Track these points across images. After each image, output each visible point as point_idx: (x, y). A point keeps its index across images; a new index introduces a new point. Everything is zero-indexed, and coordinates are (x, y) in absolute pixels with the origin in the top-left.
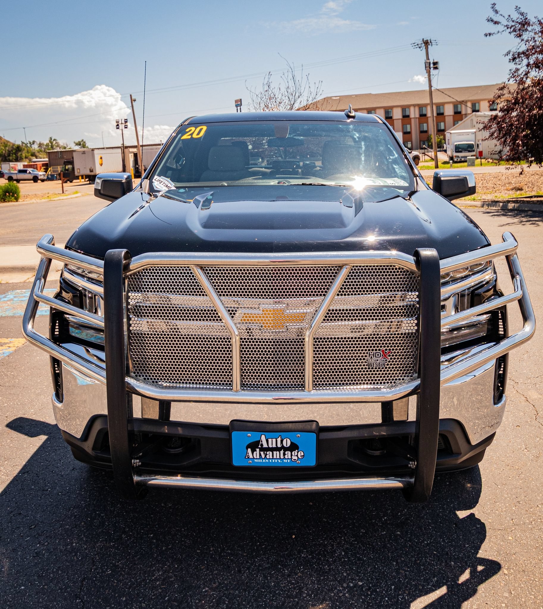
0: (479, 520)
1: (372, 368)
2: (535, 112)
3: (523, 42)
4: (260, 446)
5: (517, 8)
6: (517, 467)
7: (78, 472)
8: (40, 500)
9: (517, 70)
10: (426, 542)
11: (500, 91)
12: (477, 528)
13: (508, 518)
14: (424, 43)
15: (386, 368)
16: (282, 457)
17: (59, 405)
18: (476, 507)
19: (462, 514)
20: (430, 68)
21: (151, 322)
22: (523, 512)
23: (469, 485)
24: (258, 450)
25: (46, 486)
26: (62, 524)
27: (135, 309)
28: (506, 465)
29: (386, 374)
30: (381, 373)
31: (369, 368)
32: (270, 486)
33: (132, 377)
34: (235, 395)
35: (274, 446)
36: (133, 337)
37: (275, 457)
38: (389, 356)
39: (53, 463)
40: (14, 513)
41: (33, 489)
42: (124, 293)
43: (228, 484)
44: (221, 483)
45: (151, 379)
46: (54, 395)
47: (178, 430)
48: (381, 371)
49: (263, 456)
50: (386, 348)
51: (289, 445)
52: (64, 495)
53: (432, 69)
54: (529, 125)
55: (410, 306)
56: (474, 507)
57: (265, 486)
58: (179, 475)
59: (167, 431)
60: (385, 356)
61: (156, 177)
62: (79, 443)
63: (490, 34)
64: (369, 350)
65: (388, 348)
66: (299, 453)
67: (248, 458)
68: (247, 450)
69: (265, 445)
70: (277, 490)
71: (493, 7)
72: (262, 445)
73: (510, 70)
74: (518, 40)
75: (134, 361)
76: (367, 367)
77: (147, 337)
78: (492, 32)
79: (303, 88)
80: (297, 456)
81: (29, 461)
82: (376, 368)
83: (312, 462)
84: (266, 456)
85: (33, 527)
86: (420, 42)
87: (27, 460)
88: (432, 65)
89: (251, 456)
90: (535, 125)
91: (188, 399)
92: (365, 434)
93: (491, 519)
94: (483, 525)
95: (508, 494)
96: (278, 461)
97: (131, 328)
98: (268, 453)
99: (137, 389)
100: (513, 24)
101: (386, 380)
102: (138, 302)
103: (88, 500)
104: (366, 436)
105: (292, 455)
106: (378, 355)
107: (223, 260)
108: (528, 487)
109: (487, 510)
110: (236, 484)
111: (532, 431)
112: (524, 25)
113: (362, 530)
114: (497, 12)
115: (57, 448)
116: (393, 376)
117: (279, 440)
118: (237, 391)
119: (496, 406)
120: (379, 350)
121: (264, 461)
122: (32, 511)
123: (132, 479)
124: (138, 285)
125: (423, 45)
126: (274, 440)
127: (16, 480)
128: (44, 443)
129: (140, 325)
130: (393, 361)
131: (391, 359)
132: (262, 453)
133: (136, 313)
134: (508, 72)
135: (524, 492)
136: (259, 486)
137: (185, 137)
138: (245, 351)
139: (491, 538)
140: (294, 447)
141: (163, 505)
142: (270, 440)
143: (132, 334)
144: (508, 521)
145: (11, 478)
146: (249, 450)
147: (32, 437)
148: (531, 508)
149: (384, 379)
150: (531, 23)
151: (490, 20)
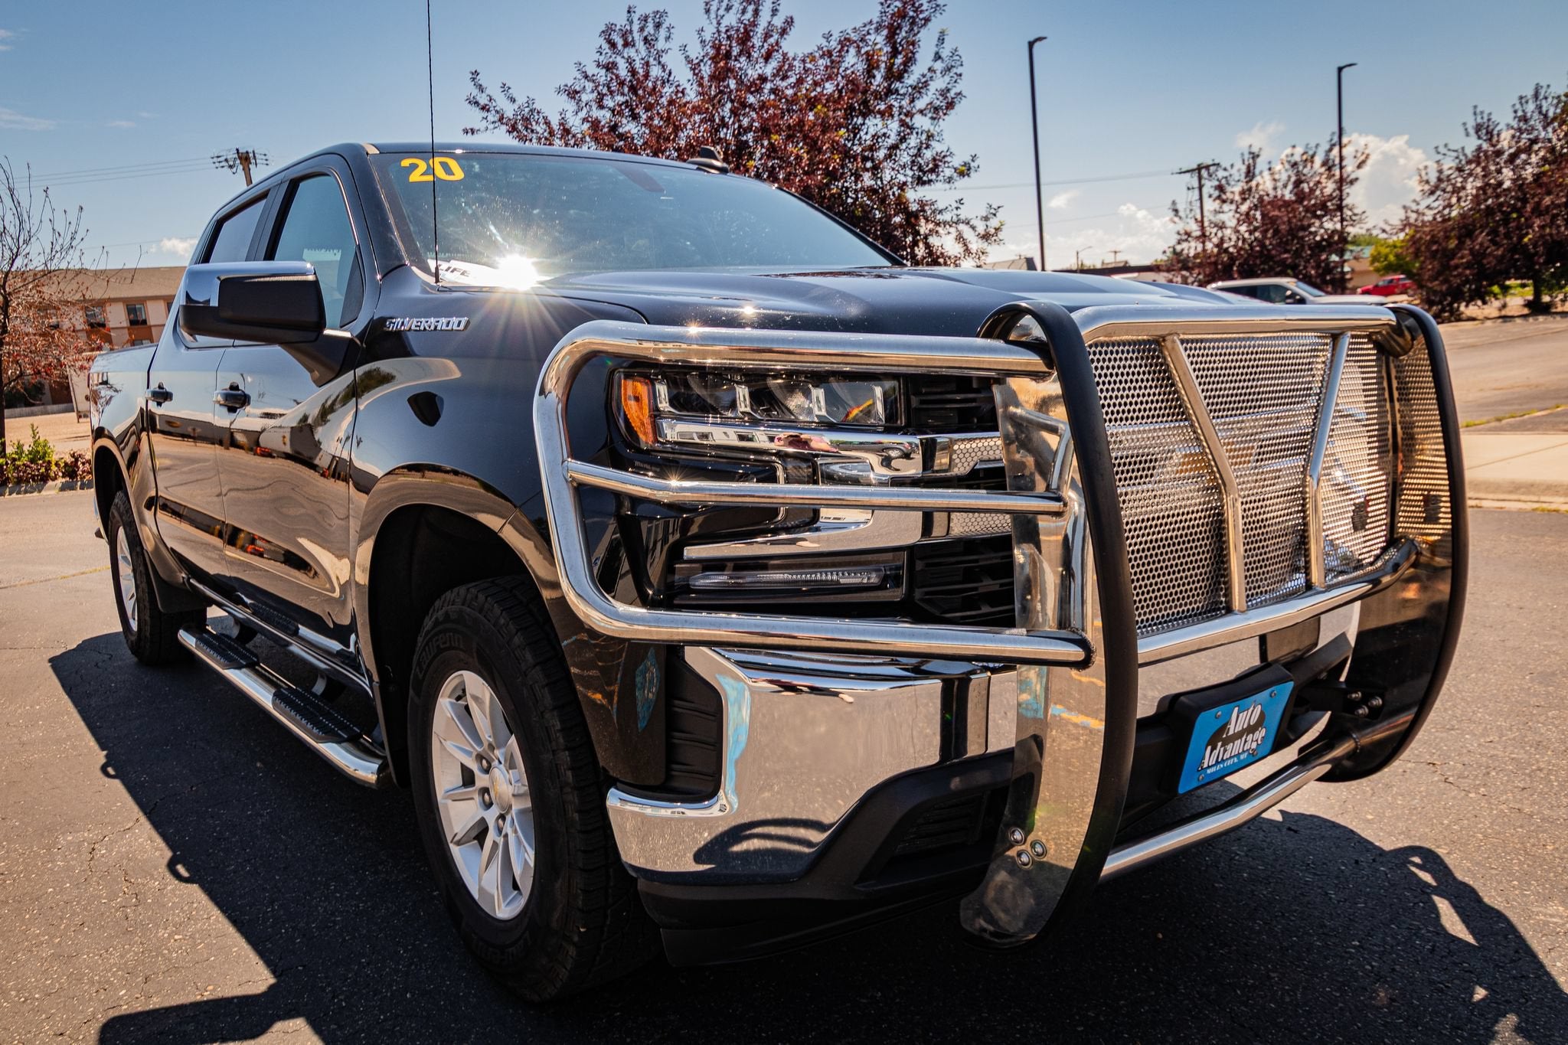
4: (1224, 736)
14: (240, 158)
16: (1240, 750)
24: (1219, 745)
35: (1240, 727)
37: (1233, 753)
49: (1221, 757)
51: (1255, 720)
69: (1231, 731)
71: (474, 79)
72: (1228, 731)
79: (35, 220)
80: (1258, 739)
86: (232, 155)
89: (1206, 764)
98: (1228, 747)
105: (1252, 741)
114: (481, 89)
117: (1250, 711)
118: (1243, 611)
121: (1218, 767)
125: (238, 161)
126: (1244, 714)
132: (1222, 750)
138: (1247, 524)
142: (1240, 717)
146: (1208, 750)
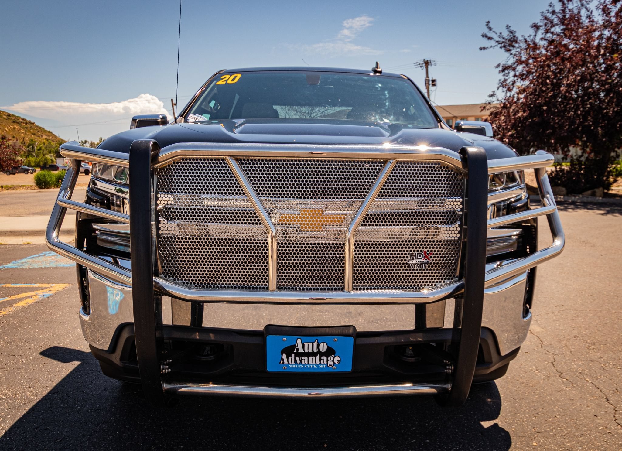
0: (503, 429)
1: (413, 270)
2: (520, 115)
3: (512, 56)
4: (295, 351)
5: (508, 27)
6: (531, 385)
7: (109, 392)
8: (68, 417)
9: (506, 80)
10: (455, 449)
11: (491, 98)
12: (502, 435)
13: (530, 427)
14: (425, 63)
15: (427, 270)
16: (318, 362)
17: (86, 318)
18: (499, 418)
19: (486, 424)
20: (429, 85)
21: (182, 225)
22: (543, 421)
23: (489, 400)
24: (293, 355)
25: (75, 404)
26: (89, 438)
27: (164, 212)
28: (521, 383)
29: (427, 276)
30: (422, 275)
31: (410, 270)
32: (305, 392)
33: (161, 278)
34: (271, 295)
35: (310, 351)
36: (163, 241)
37: (310, 362)
38: (431, 257)
39: (85, 384)
40: (39, 429)
41: (62, 407)
42: (152, 194)
43: (261, 390)
44: (254, 390)
45: (182, 280)
46: (81, 309)
47: (210, 336)
48: (422, 273)
49: (298, 362)
50: (428, 249)
51: (325, 350)
52: (93, 412)
53: (431, 85)
54: (514, 126)
55: (450, 213)
56: (497, 418)
57: (300, 392)
58: (211, 383)
59: (198, 337)
60: (427, 257)
61: (191, 115)
62: (107, 356)
63: (484, 48)
64: (411, 251)
65: (430, 250)
66: (336, 358)
67: (283, 363)
68: (282, 355)
69: (301, 350)
70: (311, 396)
71: (487, 25)
72: (297, 350)
73: (500, 80)
74: (507, 54)
75: (163, 261)
76: (408, 269)
77: (177, 242)
78: (486, 47)
80: (333, 361)
81: (60, 383)
82: (417, 270)
83: (348, 368)
84: (301, 362)
85: (58, 441)
86: (422, 62)
87: (58, 382)
88: (431, 83)
89: (286, 362)
90: (519, 127)
91: (221, 300)
92: (402, 339)
93: (514, 428)
94: (507, 433)
95: (526, 407)
96: (313, 367)
97: (160, 232)
98: (303, 358)
99: (166, 289)
100: (504, 40)
101: (427, 282)
102: (167, 204)
103: (118, 416)
104: (402, 342)
105: (328, 360)
106: (420, 256)
107: (261, 151)
108: (544, 401)
109: (509, 420)
110: (270, 391)
111: (540, 356)
112: (512, 42)
113: (392, 439)
114: (490, 29)
115: (90, 372)
116: (434, 278)
117: (315, 344)
118: (273, 291)
119: (525, 319)
120: (421, 251)
121: (299, 366)
122: (60, 427)
123: (162, 387)
124: (168, 179)
125: (424, 65)
126: (310, 344)
127: (45, 399)
128: (76, 368)
129: (169, 229)
130: (434, 263)
131: (433, 260)
132: (297, 358)
133: (166, 215)
134: (498, 81)
135: (541, 405)
136: (293, 392)
137: (220, 83)
138: (282, 250)
139: (516, 444)
140: (330, 352)
141: (194, 419)
142: (306, 345)
143: (161, 238)
144: (530, 429)
145: (40, 398)
146: (284, 355)
147: (65, 362)
148: (550, 418)
149: (425, 281)
150: (518, 41)
151: (484, 36)
